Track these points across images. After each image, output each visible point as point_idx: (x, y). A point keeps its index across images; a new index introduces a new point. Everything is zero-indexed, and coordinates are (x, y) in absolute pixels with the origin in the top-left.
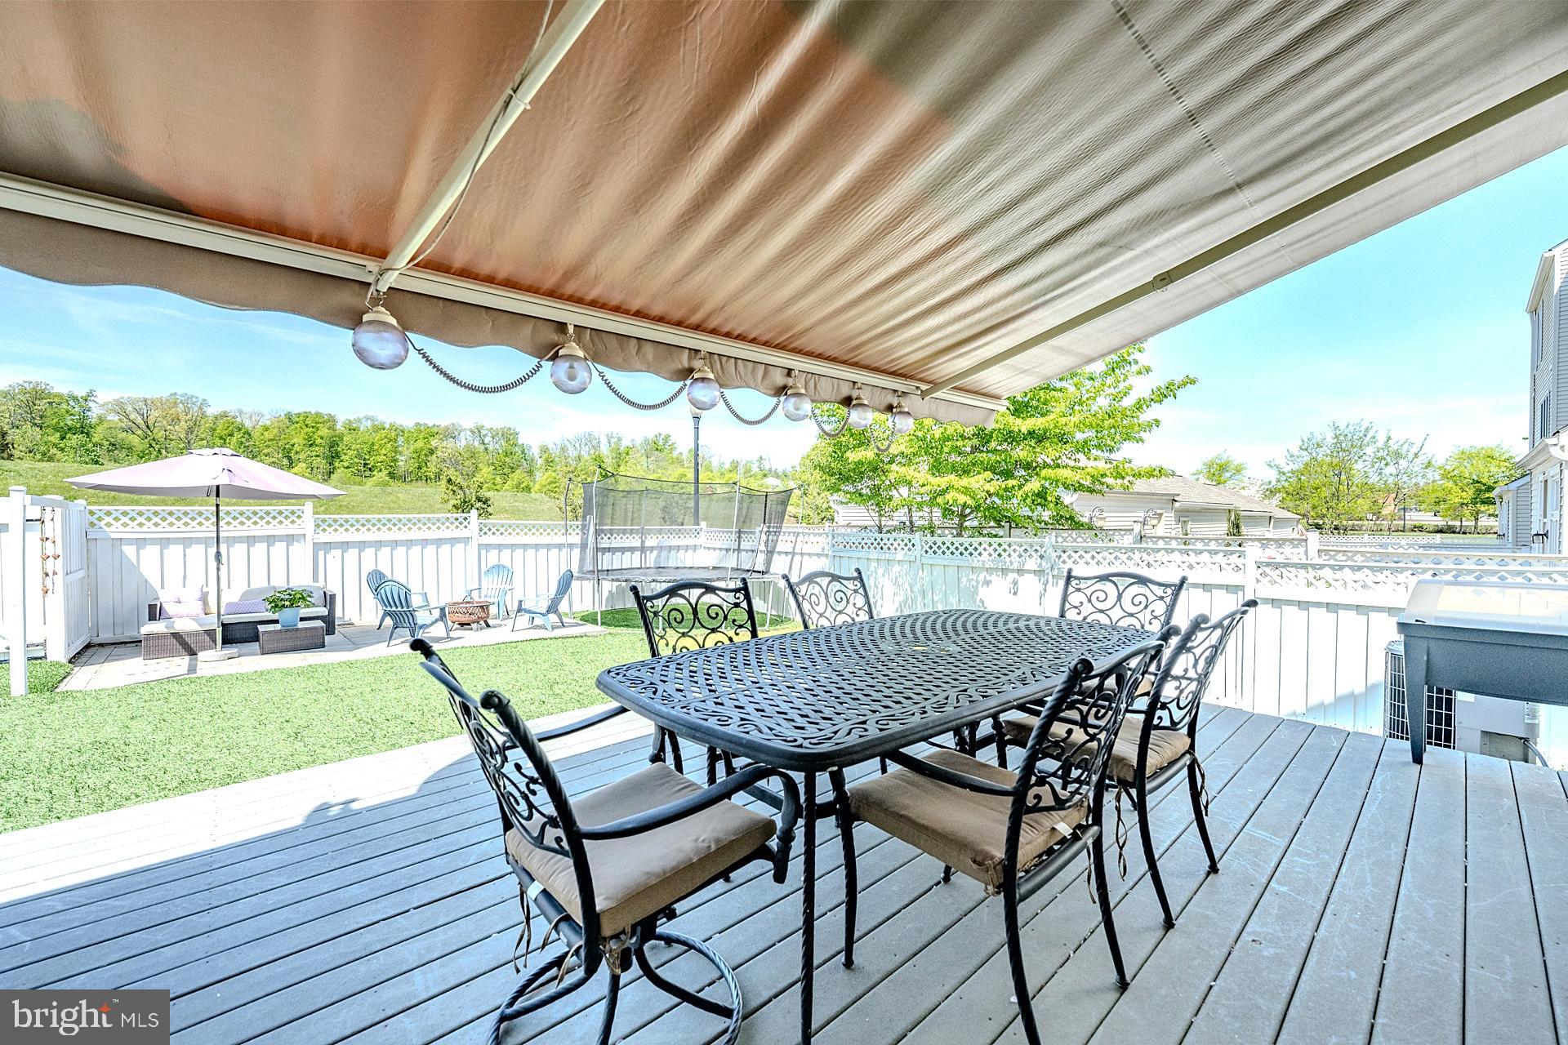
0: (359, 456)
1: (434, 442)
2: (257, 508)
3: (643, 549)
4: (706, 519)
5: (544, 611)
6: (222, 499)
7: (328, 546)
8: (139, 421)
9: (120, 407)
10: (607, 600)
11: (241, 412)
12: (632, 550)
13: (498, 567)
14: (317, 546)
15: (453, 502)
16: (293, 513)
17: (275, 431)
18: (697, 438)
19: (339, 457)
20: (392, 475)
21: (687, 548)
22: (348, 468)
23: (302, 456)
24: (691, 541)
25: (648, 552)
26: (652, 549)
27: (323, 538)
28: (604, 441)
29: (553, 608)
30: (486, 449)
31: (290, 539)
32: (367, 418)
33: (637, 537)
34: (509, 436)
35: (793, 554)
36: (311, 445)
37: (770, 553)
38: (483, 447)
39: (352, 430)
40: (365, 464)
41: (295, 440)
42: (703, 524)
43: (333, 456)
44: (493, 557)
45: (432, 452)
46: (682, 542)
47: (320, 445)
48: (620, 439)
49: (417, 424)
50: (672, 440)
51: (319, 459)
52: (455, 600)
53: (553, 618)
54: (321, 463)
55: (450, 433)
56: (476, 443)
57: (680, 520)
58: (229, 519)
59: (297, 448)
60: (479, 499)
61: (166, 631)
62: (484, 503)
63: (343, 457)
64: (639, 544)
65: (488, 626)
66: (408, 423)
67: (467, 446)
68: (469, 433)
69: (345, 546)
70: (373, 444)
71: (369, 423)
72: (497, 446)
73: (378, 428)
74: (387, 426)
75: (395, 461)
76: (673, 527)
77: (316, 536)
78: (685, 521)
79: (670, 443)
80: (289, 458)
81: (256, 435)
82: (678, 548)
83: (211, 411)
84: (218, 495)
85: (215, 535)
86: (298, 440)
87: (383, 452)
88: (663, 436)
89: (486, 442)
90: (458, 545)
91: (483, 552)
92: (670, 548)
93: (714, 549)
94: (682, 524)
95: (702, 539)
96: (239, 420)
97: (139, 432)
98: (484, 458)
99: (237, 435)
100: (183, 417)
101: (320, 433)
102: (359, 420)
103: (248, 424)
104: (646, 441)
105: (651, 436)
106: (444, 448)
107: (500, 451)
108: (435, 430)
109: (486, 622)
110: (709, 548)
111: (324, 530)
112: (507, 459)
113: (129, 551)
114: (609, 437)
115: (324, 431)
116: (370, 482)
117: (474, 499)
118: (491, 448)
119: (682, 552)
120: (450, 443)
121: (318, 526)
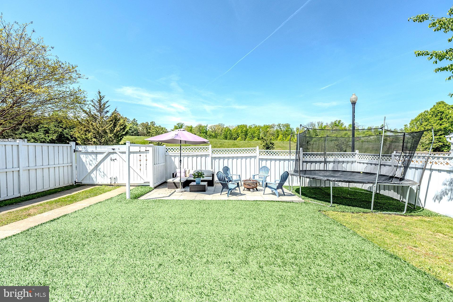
0: (251, 134)
1: (268, 129)
2: (192, 147)
3: (325, 162)
4: (358, 149)
5: (276, 188)
6: (182, 144)
7: (215, 158)
8: (214, 130)
9: (211, 128)
10: (308, 183)
11: (230, 126)
12: (320, 162)
13: (265, 167)
14: (213, 158)
15: (263, 144)
16: (207, 148)
17: (236, 130)
18: (353, 120)
19: (247, 135)
20: (258, 139)
21: (348, 162)
22: (249, 137)
23: (240, 135)
24: (350, 159)
25: (328, 164)
26: (330, 162)
27: (214, 156)
28: (317, 124)
29: (280, 186)
30: (281, 130)
31: (206, 156)
32: (253, 125)
33: (322, 157)
34: (287, 126)
35: (424, 169)
36: (242, 132)
37: (406, 167)
38: (280, 129)
39: (250, 128)
40: (253, 136)
41: (239, 132)
42: (357, 152)
43: (246, 135)
44: (264, 163)
45: (267, 132)
46: (345, 159)
47: (244, 132)
48: (322, 124)
49: (264, 125)
50: (342, 122)
51: (243, 136)
52: (247, 179)
53: (280, 190)
54: (244, 136)
55: (272, 127)
56: (279, 129)
57: (344, 150)
58: (184, 150)
59: (239, 133)
60: (271, 143)
61: (172, 181)
62: (272, 145)
63: (248, 135)
64: (323, 160)
65: (257, 190)
66: (262, 125)
67: (277, 129)
68: (277, 126)
69: (219, 158)
70: (254, 131)
71: (254, 126)
72: (284, 129)
73: (256, 127)
74: (258, 126)
75: (259, 135)
76: (341, 153)
77: (212, 155)
78: (347, 150)
79: (341, 123)
80: (238, 136)
81: (232, 131)
82: (343, 162)
83: (225, 127)
84: (181, 143)
85: (180, 154)
86: (240, 131)
87: (257, 133)
88: (338, 121)
89: (281, 128)
90: (252, 159)
91: (261, 161)
92: (339, 162)
93: (363, 163)
94: (345, 151)
95: (356, 158)
96: (229, 128)
97: (214, 132)
98: (280, 133)
99: (229, 131)
100: (220, 128)
101: (244, 129)
102: (252, 125)
103: (231, 129)
104: (332, 123)
105: (333, 121)
106: (272, 130)
107: (285, 130)
108: (269, 126)
109: (256, 189)
110: (360, 163)
111: (214, 153)
112: (287, 132)
113: (173, 158)
114: (318, 123)
115: (245, 129)
116: (254, 140)
117: (269, 143)
118: (282, 130)
119: (345, 164)
120: (272, 129)
121: (213, 152)
